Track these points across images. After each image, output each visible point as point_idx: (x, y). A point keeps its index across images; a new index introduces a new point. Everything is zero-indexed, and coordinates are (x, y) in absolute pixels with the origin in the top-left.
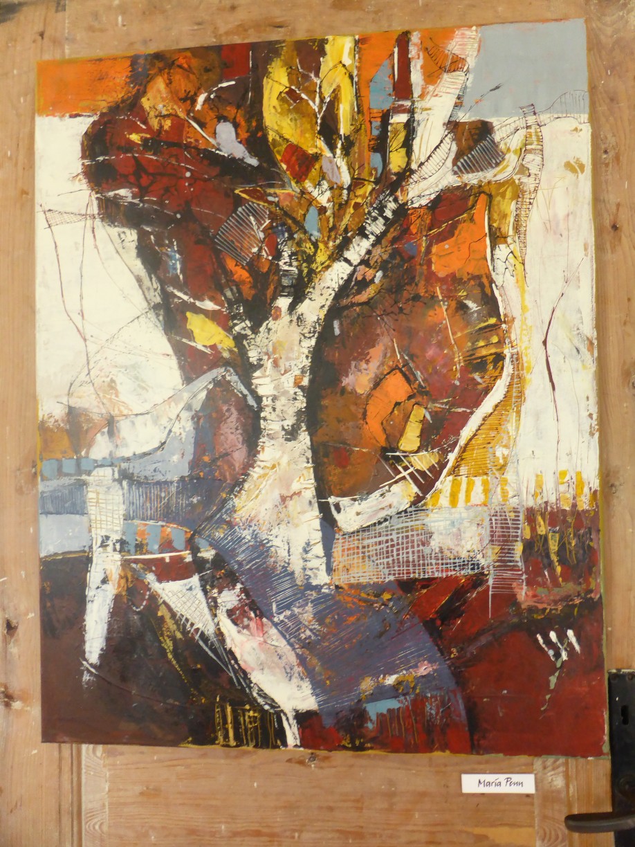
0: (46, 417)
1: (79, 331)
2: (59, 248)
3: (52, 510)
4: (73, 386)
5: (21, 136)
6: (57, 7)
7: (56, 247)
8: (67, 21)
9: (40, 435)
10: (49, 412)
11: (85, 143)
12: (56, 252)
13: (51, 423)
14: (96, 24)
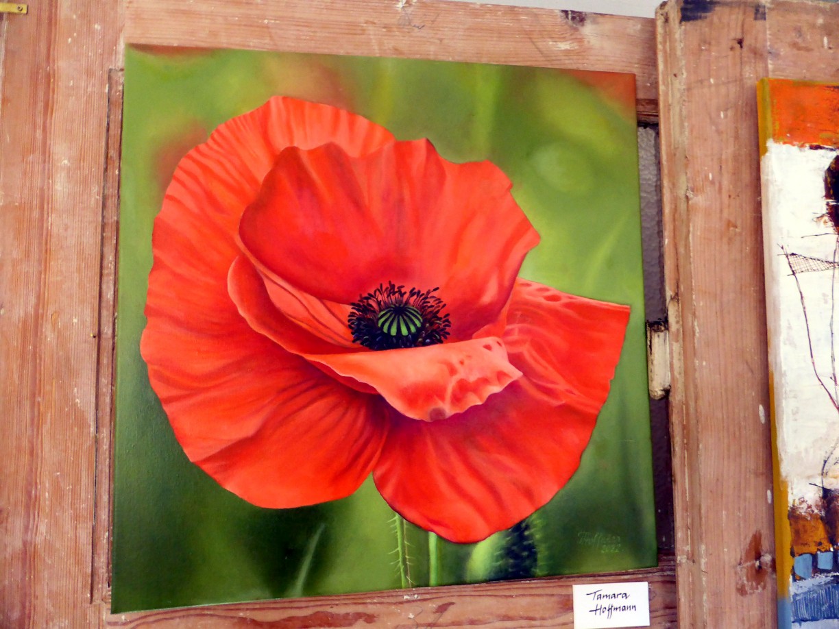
0: (797, 502)
1: (831, 398)
2: (805, 300)
3: (806, 616)
4: (827, 464)
5: (724, 157)
6: (756, 14)
7: (802, 297)
8: (768, 32)
9: (791, 525)
10: (800, 496)
11: (829, 180)
12: (803, 304)
13: (803, 510)
14: (799, 41)
